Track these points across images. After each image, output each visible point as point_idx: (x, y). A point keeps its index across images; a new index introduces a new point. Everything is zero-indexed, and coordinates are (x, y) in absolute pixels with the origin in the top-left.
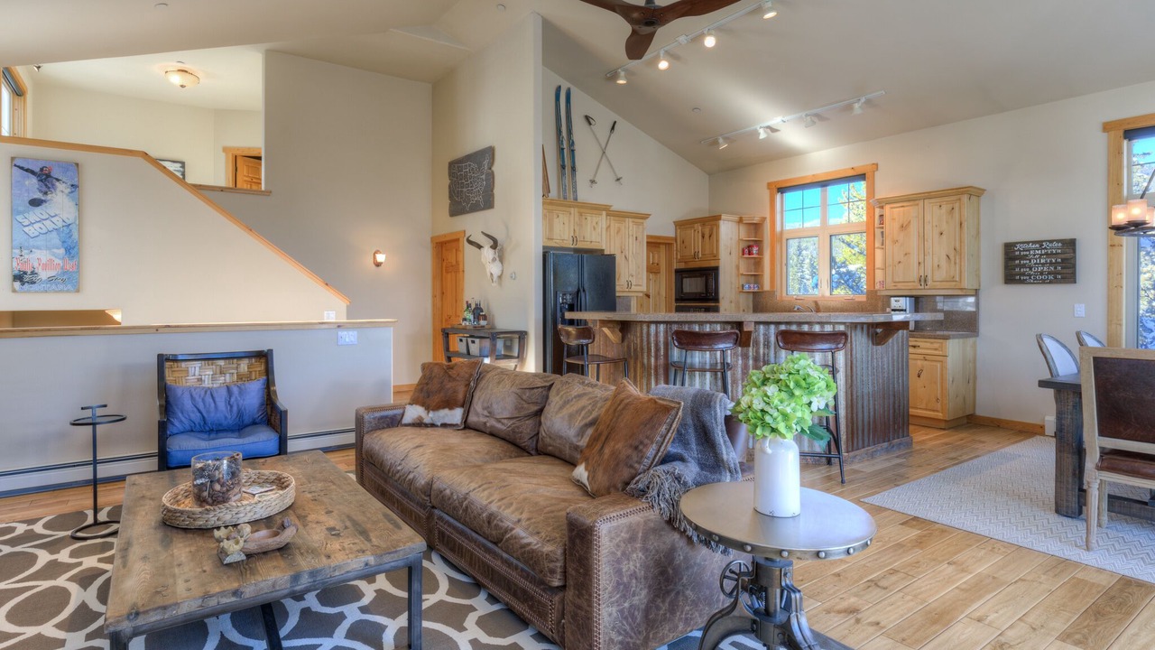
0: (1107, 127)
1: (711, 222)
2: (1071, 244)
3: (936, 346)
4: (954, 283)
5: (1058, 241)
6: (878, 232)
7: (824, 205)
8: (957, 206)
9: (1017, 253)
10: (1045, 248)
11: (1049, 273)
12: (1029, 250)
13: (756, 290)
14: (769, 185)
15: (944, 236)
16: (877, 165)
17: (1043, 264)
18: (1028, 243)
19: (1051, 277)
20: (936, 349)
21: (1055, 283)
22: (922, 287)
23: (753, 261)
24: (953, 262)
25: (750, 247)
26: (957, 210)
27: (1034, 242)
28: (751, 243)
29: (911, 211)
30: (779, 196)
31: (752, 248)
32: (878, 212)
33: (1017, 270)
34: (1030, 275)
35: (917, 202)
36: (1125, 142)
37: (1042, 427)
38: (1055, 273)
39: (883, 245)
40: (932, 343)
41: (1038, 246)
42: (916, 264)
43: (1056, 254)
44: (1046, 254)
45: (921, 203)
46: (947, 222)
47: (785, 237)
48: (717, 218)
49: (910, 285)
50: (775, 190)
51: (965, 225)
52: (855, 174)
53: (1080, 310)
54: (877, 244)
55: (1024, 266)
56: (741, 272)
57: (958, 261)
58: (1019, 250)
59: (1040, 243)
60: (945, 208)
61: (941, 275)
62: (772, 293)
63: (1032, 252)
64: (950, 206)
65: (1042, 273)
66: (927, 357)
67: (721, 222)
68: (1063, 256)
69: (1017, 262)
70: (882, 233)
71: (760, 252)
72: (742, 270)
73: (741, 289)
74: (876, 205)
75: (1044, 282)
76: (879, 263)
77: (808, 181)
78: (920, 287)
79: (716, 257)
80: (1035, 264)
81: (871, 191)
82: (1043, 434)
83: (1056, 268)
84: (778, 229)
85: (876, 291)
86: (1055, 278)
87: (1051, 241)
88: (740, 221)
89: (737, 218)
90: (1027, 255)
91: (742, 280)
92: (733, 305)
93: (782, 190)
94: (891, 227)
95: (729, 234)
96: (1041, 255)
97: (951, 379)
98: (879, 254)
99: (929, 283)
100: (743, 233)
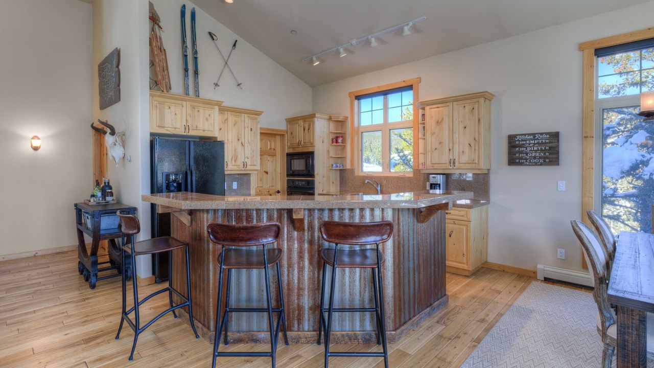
0: (582, 47)
1: (309, 119)
2: (556, 136)
3: (462, 213)
4: (474, 165)
5: (546, 134)
6: (421, 126)
7: (386, 108)
8: (476, 106)
9: (517, 142)
10: (537, 139)
11: (540, 158)
12: (526, 141)
13: (341, 168)
14: (350, 94)
15: (467, 129)
16: (420, 78)
17: (536, 151)
18: (525, 135)
19: (541, 161)
20: (463, 216)
21: (545, 165)
22: (452, 167)
23: (339, 147)
24: (473, 149)
25: (337, 138)
26: (476, 110)
27: (529, 135)
28: (338, 135)
29: (444, 111)
30: (356, 102)
31: (338, 139)
32: (421, 112)
33: (517, 155)
34: (526, 159)
35: (448, 104)
36: (595, 58)
37: (535, 273)
38: (545, 158)
39: (424, 136)
40: (459, 211)
41: (532, 137)
42: (447, 150)
43: (545, 143)
44: (538, 143)
45: (451, 104)
46: (469, 119)
47: (361, 130)
48: (313, 116)
49: (444, 166)
50: (354, 98)
51: (482, 121)
52: (406, 85)
53: (562, 186)
54: (420, 136)
55: (522, 152)
56: (331, 155)
57: (477, 148)
58: (518, 140)
59: (534, 135)
60: (468, 108)
61: (465, 158)
62: (352, 170)
63: (527, 142)
64: (472, 107)
65: (535, 158)
66: (456, 222)
67: (316, 119)
68: (550, 145)
69: (517, 149)
70: (424, 127)
71: (344, 141)
72: (332, 154)
73: (331, 168)
74: (421, 106)
75: (536, 164)
76: (421, 150)
77: (375, 91)
78: (450, 168)
79: (312, 145)
80: (530, 151)
81: (416, 97)
82: (535, 278)
83: (545, 154)
84: (356, 125)
85: (420, 170)
86: (545, 161)
87: (541, 134)
88: (330, 119)
89: (327, 117)
90: (524, 144)
91: (332, 161)
92: (325, 179)
93: (359, 98)
94: (430, 122)
95: (322, 129)
96: (535, 144)
97: (473, 239)
98: (421, 142)
99: (457, 164)
100: (332, 127)
